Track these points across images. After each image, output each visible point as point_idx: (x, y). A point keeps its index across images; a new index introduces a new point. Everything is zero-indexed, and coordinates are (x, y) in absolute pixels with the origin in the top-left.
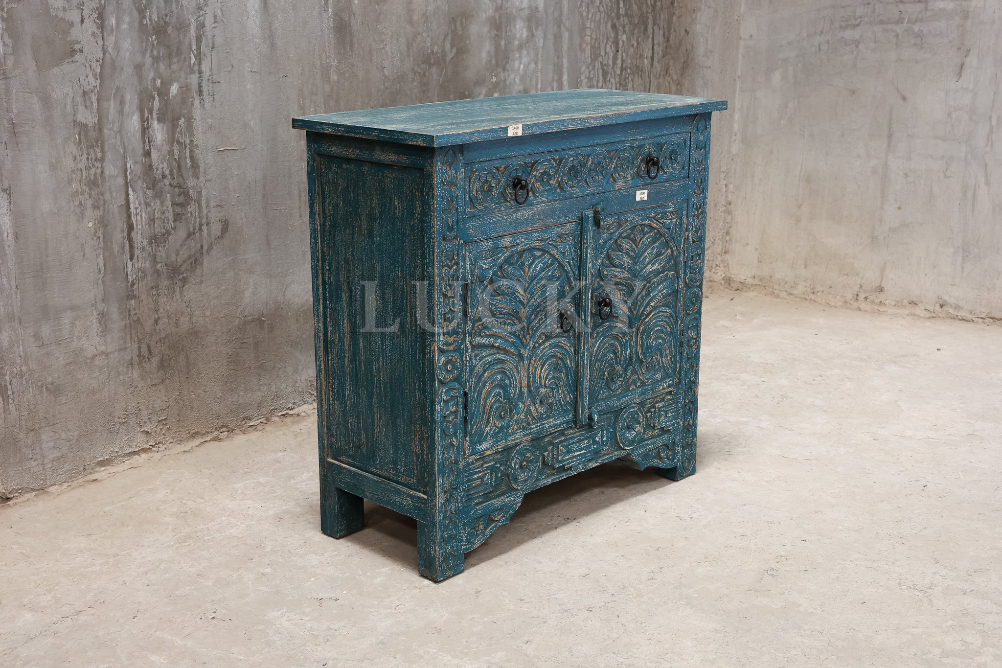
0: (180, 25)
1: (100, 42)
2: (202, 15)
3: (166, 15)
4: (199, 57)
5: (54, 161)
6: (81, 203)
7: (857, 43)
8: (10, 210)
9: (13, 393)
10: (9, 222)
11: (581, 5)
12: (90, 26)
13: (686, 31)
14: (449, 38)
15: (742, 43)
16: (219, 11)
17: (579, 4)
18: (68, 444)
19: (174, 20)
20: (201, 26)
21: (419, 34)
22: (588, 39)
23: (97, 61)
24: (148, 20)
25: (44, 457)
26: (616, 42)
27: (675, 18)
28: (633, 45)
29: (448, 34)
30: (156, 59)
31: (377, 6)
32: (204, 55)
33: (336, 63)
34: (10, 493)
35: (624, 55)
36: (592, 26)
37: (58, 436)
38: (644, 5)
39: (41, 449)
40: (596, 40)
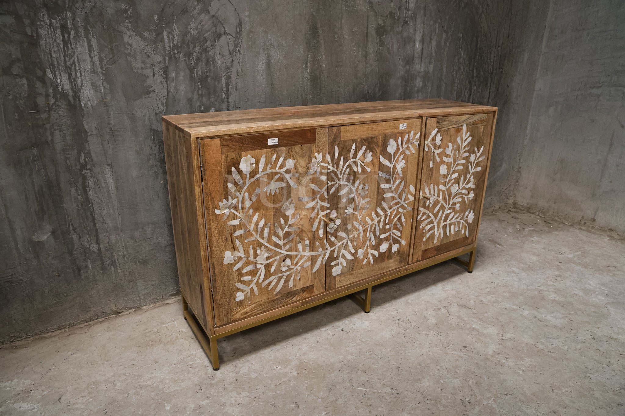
0: (216, 77)
1: (166, 86)
2: (230, 72)
3: (207, 72)
4: (227, 94)
5: (138, 150)
6: (155, 171)
7: (599, 96)
8: (113, 175)
9: (120, 264)
10: (112, 181)
11: (453, 71)
12: (159, 77)
13: (507, 85)
14: (378, 85)
15: (535, 92)
16: (240, 70)
17: (452, 70)
18: (152, 287)
19: (212, 74)
20: (229, 78)
21: (361, 83)
22: (456, 88)
23: (164, 96)
24: (195, 75)
25: (139, 293)
26: (470, 90)
27: (502, 79)
28: (479, 92)
29: (377, 84)
30: (201, 96)
31: (336, 68)
32: (231, 93)
33: (311, 98)
34: (121, 310)
35: (474, 96)
36: (458, 82)
37: (147, 283)
38: (487, 72)
39: (137, 289)
40: (459, 89)
